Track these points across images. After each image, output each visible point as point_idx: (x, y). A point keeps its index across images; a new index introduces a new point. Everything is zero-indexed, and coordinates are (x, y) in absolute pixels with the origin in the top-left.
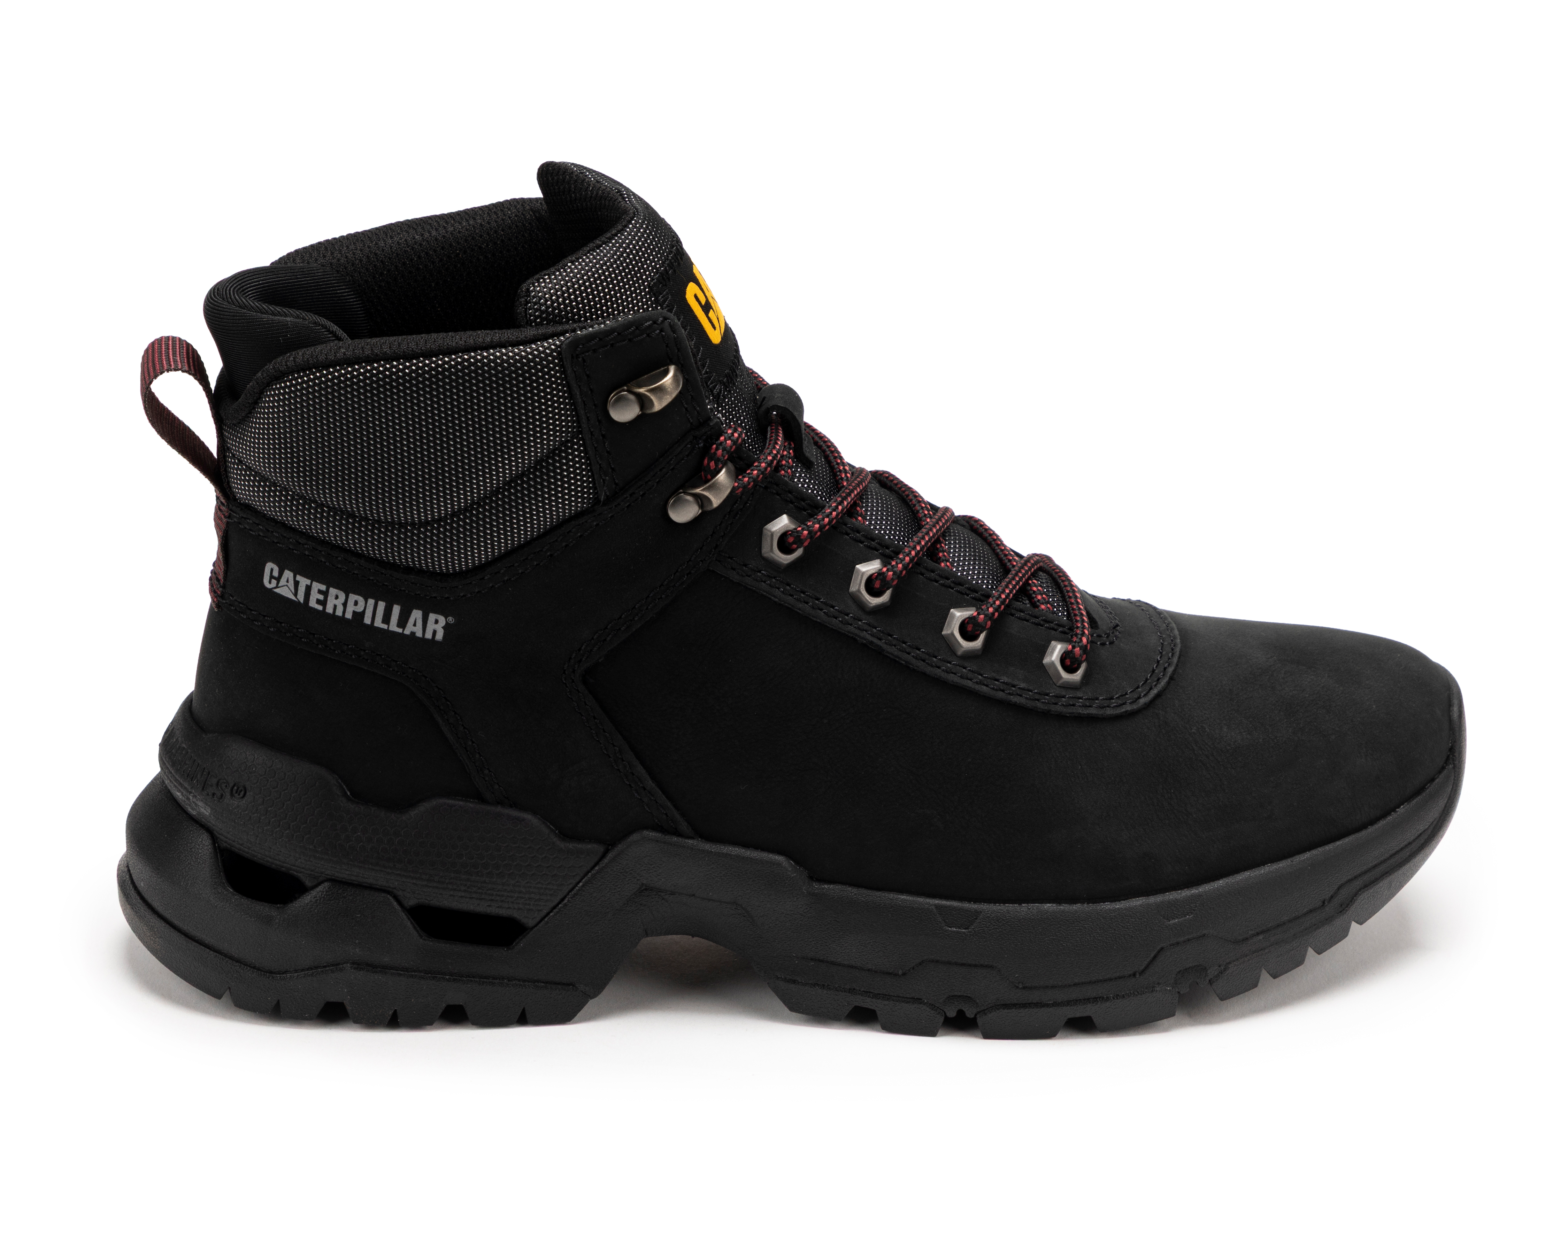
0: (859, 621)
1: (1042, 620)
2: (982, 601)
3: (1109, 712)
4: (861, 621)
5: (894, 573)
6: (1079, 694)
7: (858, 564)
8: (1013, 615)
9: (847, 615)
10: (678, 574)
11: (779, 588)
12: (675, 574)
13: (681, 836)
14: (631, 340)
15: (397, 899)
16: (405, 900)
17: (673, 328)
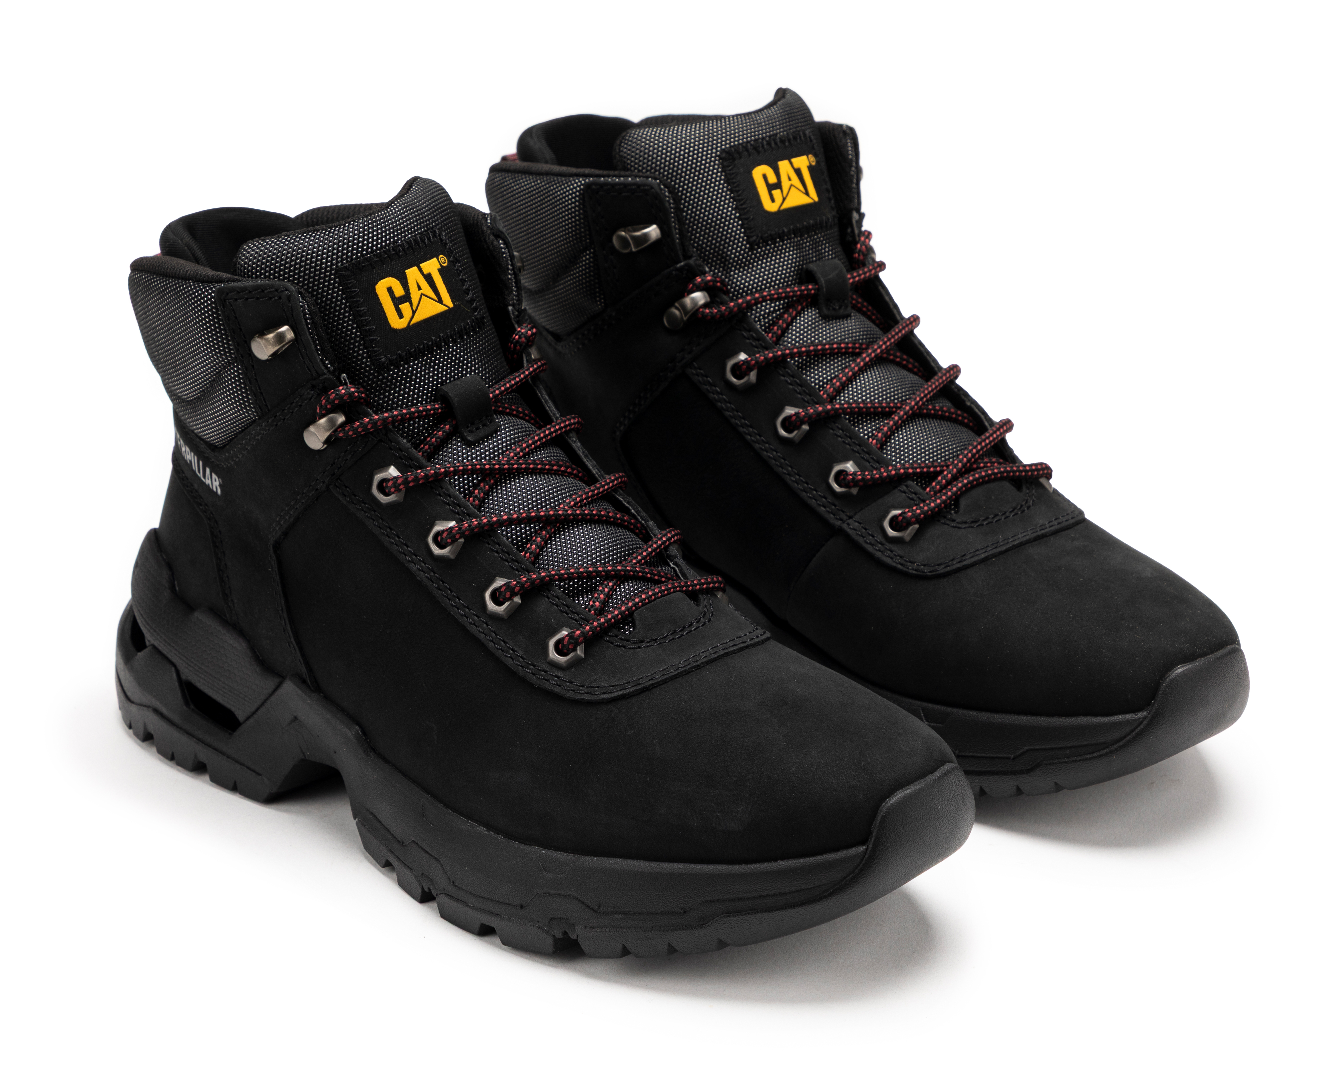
0: (424, 562)
4: (426, 564)
6: (561, 674)
7: (435, 521)
9: (417, 556)
11: (374, 520)
13: (308, 686)
14: (258, 299)
15: (178, 672)
16: (182, 675)
17: (289, 298)
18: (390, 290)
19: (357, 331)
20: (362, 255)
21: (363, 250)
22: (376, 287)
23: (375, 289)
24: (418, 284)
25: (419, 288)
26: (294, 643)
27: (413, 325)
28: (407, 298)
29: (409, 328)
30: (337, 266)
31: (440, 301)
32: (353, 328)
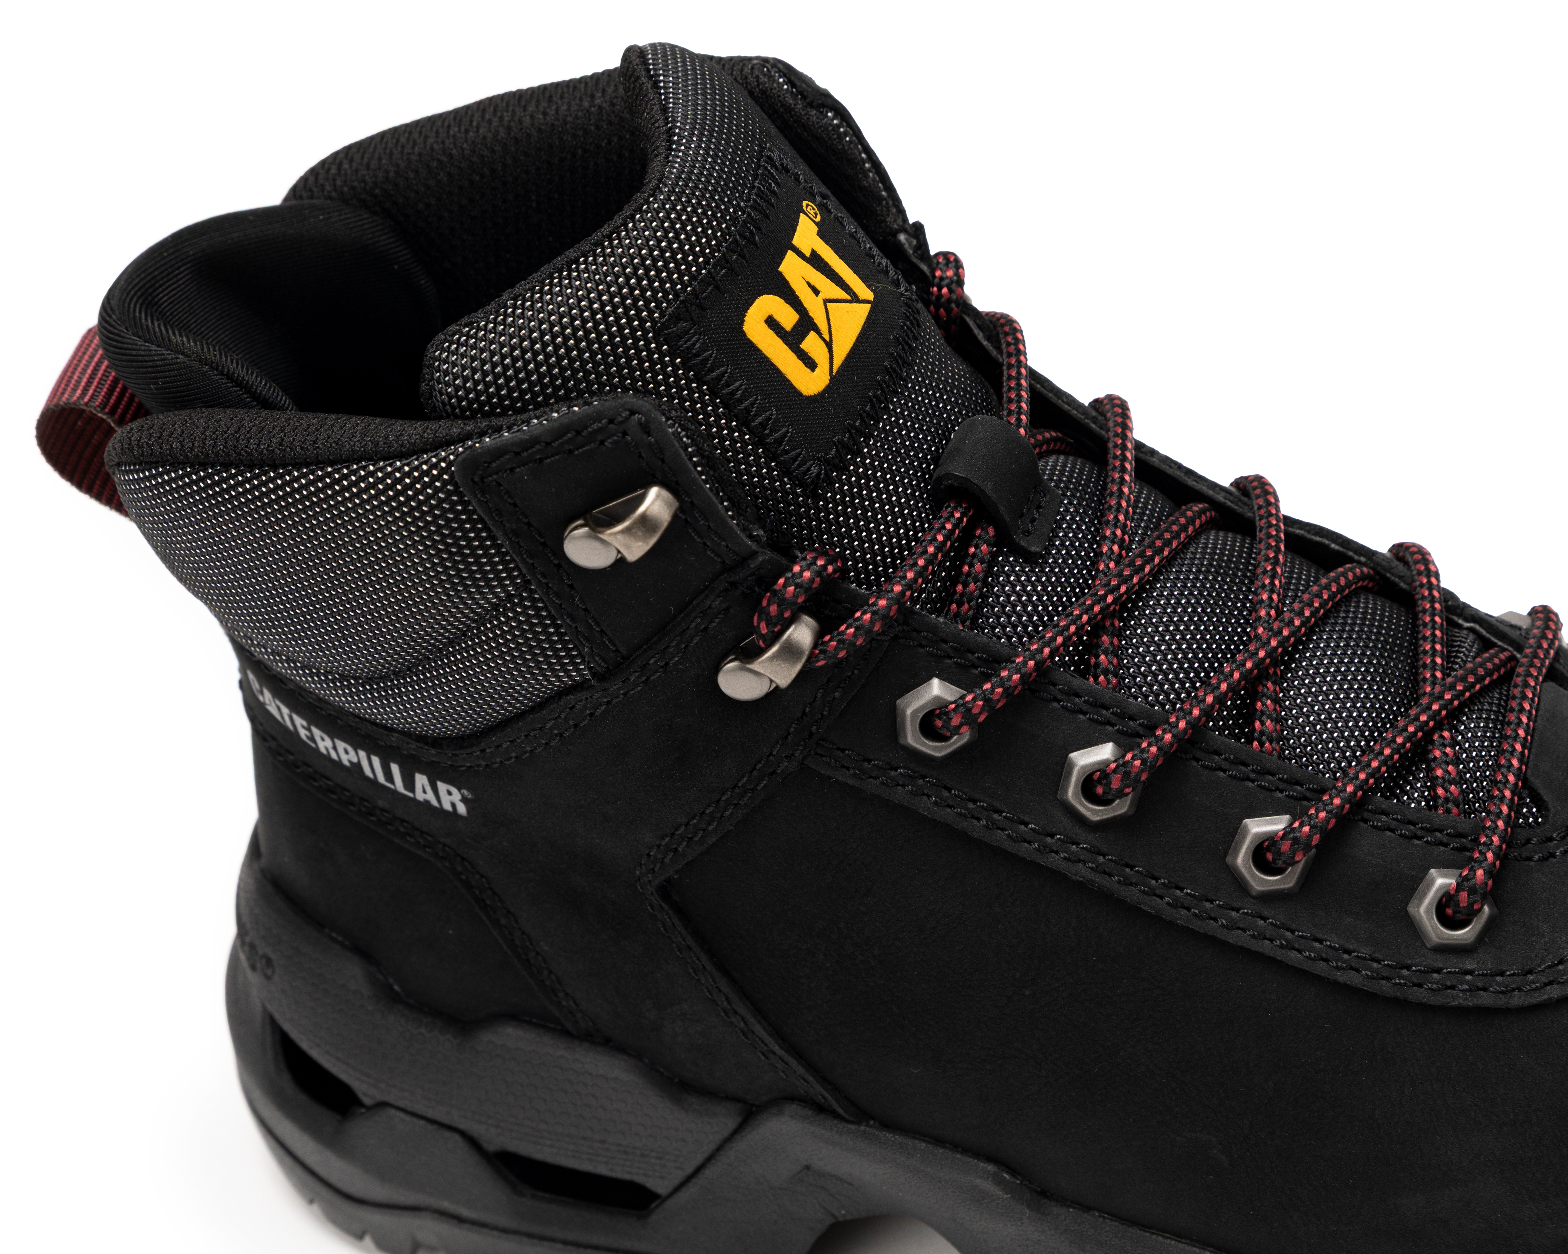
0: (1073, 844)
1: (1421, 828)
2: (1309, 800)
3: (1517, 1000)
4: (1077, 844)
5: (1144, 762)
6: (1469, 964)
7: (1072, 752)
8: (1366, 821)
9: (1052, 836)
10: (755, 773)
11: (929, 796)
12: (751, 772)
13: (836, 1116)
14: (570, 452)
15: (472, 1142)
16: (485, 1145)
17: (646, 428)
18: (771, 322)
19: (742, 434)
20: (693, 277)
21: (689, 265)
22: (746, 328)
23: (744, 334)
24: (809, 284)
25: (816, 292)
26: (776, 1048)
27: (837, 373)
28: (806, 324)
29: (836, 380)
30: (653, 321)
31: (855, 299)
32: (732, 430)
